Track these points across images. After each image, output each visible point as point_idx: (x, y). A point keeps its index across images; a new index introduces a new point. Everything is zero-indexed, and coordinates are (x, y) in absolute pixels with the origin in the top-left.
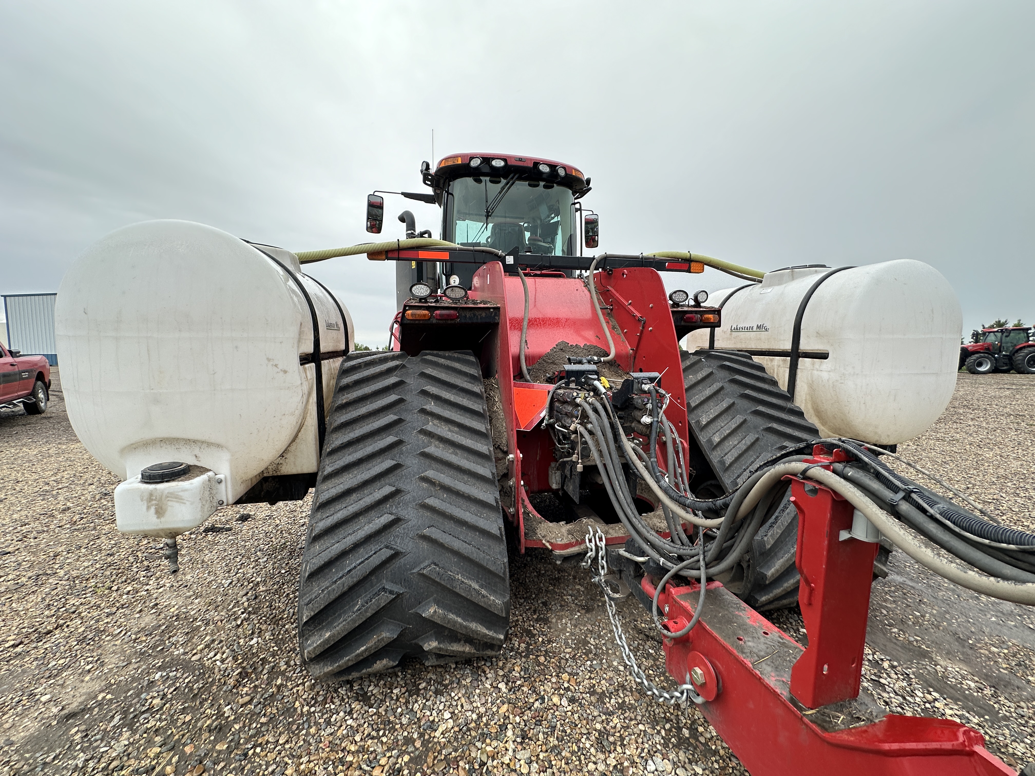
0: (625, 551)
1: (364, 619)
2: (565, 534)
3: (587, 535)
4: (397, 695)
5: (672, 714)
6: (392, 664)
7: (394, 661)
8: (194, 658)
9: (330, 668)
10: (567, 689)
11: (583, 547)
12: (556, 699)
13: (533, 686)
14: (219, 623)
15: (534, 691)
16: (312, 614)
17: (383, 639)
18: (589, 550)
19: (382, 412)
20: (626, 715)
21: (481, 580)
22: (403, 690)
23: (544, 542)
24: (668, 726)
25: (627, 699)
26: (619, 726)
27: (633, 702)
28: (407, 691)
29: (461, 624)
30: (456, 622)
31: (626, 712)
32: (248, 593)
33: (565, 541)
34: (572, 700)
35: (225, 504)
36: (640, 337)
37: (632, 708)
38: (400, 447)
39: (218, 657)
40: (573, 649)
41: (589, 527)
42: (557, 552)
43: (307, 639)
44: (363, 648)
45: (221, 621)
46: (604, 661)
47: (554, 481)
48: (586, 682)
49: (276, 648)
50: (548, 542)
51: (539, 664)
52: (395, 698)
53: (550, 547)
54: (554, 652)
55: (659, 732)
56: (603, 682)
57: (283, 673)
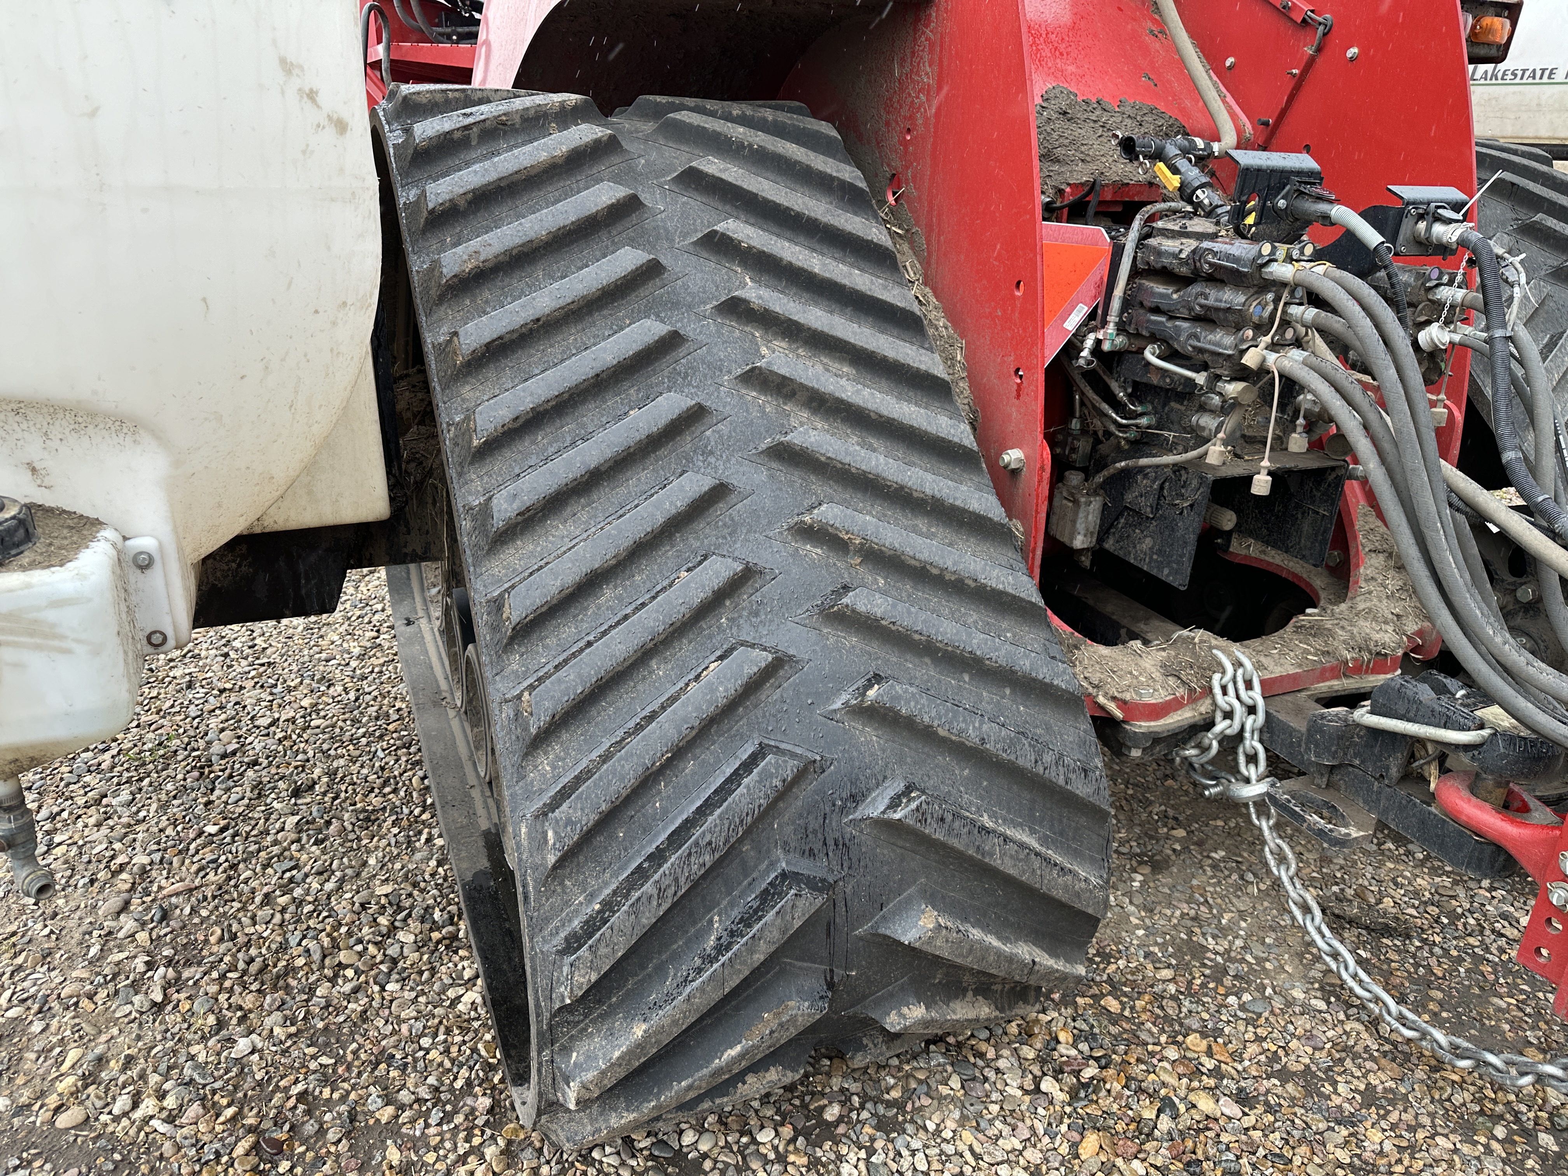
0: (1372, 712)
1: (747, 973)
2: (1157, 675)
3: (1217, 677)
4: (775, 1148)
5: (1495, 1101)
6: (790, 1077)
7: (793, 1070)
8: (63, 1121)
9: (632, 1117)
10: (1217, 1073)
11: (1204, 707)
12: (1205, 1104)
13: (1128, 1078)
14: (85, 1003)
15: (1140, 1090)
16: (594, 977)
17: (793, 1019)
18: (1219, 716)
19: (600, 308)
20: (1394, 1117)
21: (1041, 825)
22: (787, 1131)
23: (1101, 700)
24: (1500, 1132)
25: (1373, 1079)
26: (1388, 1146)
27: (1391, 1084)
28: (797, 1133)
29: (999, 954)
30: (989, 948)
31: (1388, 1112)
32: (127, 903)
33: (1161, 696)
34: (1243, 1099)
35: (171, 643)
36: (1299, 83)
37: (1394, 1098)
38: (698, 429)
39: (148, 1106)
40: (1176, 968)
41: (1215, 651)
42: (1142, 726)
43: (566, 1050)
44: (733, 1052)
45: (91, 997)
46: (1269, 991)
47: (1080, 526)
48: (1253, 1049)
49: (324, 1060)
50: (1114, 698)
51: (1115, 1019)
52: (772, 1156)
53: (1119, 714)
54: (1133, 984)
55: (1488, 1150)
56: (1294, 1044)
57: (392, 1129)
